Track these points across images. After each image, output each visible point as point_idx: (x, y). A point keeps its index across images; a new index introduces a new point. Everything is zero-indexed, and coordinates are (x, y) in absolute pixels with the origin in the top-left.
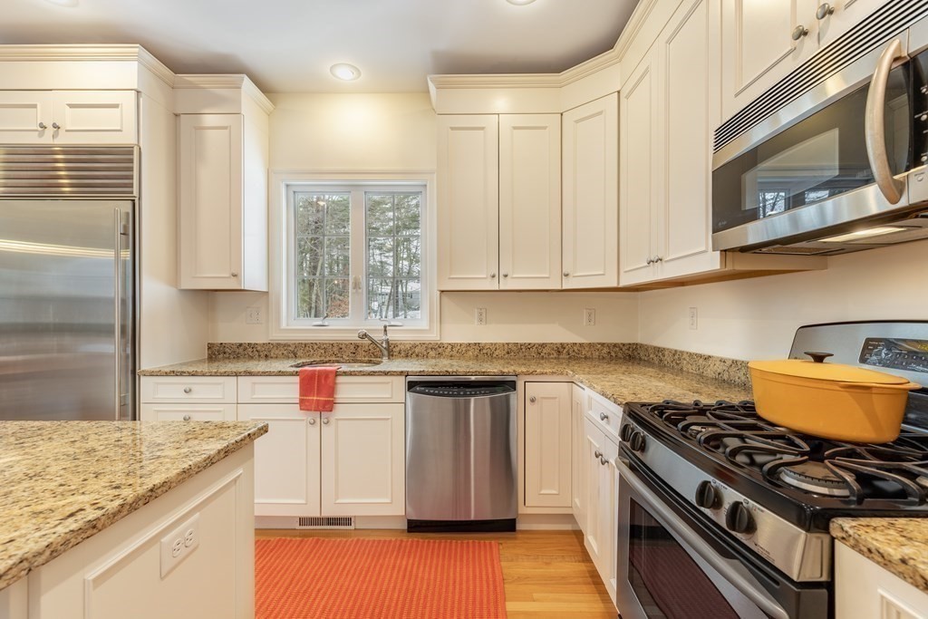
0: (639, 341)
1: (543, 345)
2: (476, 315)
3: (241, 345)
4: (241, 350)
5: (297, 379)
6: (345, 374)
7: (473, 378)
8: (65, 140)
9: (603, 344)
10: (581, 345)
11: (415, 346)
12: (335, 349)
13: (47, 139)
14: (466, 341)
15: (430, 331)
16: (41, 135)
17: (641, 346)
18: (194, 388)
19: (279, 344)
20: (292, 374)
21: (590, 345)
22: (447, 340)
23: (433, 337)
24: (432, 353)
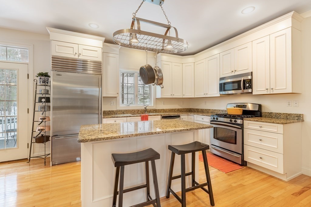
0: (191, 108)
1: (175, 109)
2: (163, 103)
3: (110, 111)
4: (110, 112)
5: (140, 117)
6: (150, 115)
7: (172, 115)
8: (81, 57)
9: (185, 109)
10: (182, 109)
11: (151, 110)
12: (133, 111)
13: (76, 57)
14: (161, 109)
15: (154, 106)
16: (75, 55)
17: (192, 109)
18: (116, 120)
19: (120, 111)
20: (139, 116)
21: (183, 109)
22: (157, 108)
23: (155, 108)
24: (154, 112)
